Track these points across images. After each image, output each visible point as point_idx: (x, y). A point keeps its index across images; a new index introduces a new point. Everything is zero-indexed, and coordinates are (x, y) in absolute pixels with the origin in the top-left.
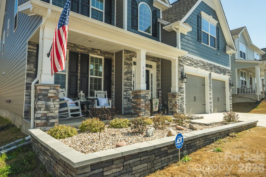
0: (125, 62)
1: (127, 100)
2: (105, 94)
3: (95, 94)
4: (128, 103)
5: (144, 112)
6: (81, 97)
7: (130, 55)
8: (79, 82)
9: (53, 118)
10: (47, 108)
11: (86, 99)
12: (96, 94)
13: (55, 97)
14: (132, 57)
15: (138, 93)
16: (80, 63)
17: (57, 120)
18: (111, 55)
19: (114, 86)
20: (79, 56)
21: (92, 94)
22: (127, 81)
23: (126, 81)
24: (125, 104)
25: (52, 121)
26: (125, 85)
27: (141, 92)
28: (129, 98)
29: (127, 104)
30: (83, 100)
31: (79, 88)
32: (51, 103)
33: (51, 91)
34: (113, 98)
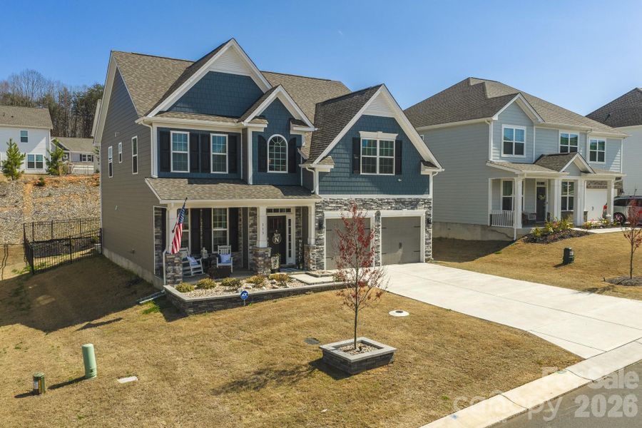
2: (229, 249)
3: (219, 250)
6: (204, 255)
8: (201, 238)
9: (179, 278)
10: (174, 271)
11: (209, 255)
12: (221, 249)
17: (181, 280)
19: (242, 237)
21: (216, 249)
24: (250, 259)
25: (178, 280)
26: (251, 239)
30: (205, 257)
31: (202, 244)
32: (177, 267)
33: (177, 259)
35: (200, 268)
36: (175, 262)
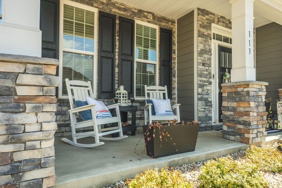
0: (199, 31)
1: (204, 102)
2: (164, 92)
3: (146, 92)
4: (205, 109)
5: (255, 131)
6: (122, 98)
7: (207, 19)
8: (117, 70)
9: (38, 164)
10: (14, 135)
11: (130, 101)
12: (149, 92)
13: (40, 99)
14: (210, 23)
15: (239, 89)
16: (119, 36)
17: (49, 171)
18: (170, 23)
19: (176, 78)
20: (117, 22)
21: (141, 92)
22: (203, 67)
23: (201, 67)
24: (200, 110)
26: (200, 75)
27: (250, 86)
28: (207, 99)
29: (203, 110)
30: (124, 103)
31: (118, 80)
32: (27, 119)
33: (27, 79)
34: (175, 98)
35: (115, 125)
36: (21, 91)
